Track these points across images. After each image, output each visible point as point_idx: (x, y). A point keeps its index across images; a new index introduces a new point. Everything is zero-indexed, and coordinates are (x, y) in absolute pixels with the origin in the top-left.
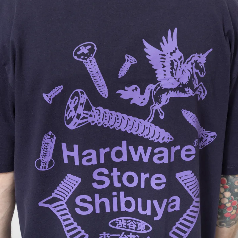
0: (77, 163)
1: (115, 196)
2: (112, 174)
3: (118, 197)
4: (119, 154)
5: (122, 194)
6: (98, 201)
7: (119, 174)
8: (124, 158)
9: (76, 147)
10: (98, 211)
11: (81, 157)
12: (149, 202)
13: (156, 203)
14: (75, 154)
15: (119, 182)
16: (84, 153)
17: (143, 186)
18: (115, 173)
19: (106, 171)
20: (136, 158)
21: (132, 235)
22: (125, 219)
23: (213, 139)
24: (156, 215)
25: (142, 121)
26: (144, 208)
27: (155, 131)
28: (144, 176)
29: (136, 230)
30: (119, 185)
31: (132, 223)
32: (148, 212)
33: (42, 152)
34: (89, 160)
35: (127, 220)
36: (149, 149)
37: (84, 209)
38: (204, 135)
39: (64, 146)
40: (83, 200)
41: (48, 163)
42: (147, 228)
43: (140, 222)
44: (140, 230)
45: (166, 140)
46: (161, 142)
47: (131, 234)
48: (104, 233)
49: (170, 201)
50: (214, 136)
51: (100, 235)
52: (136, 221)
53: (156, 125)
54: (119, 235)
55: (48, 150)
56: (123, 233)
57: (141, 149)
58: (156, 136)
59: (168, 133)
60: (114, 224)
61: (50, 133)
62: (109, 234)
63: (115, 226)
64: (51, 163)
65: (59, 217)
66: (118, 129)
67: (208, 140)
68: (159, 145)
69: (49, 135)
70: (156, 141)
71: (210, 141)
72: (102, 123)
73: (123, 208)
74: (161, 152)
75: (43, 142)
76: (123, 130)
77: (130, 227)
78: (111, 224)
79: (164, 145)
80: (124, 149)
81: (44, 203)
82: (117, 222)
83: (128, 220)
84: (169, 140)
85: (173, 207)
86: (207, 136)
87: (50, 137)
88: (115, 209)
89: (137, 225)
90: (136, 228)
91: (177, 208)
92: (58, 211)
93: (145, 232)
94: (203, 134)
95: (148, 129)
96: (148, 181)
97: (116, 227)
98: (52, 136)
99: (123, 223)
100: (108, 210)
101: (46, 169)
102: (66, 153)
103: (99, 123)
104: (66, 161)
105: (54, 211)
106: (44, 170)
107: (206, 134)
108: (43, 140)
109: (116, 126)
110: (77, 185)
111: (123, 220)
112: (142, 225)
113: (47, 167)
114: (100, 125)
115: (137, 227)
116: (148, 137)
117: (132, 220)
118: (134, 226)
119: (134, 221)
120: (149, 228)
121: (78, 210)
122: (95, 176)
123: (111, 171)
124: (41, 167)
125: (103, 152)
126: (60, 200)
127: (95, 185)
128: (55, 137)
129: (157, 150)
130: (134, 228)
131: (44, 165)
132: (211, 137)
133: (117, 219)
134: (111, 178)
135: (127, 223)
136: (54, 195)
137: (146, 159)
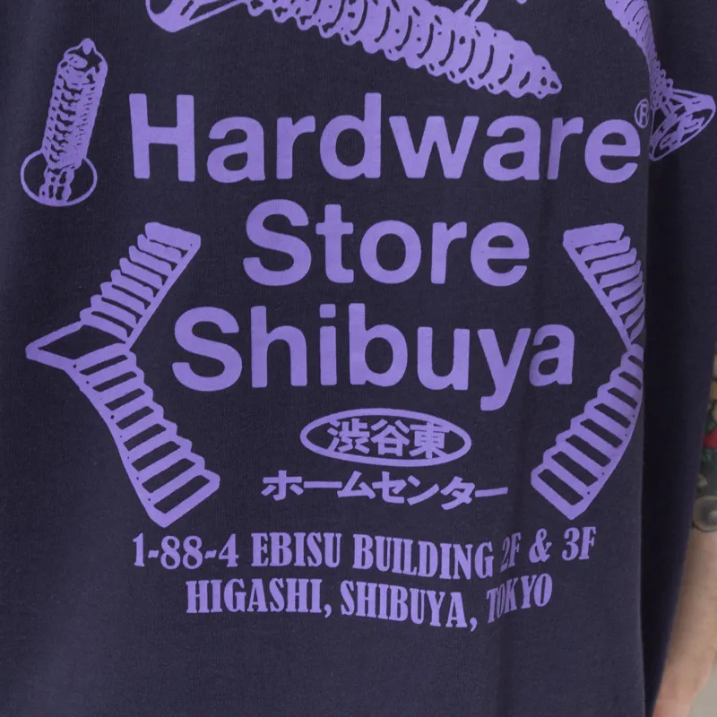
0: (187, 172)
1: (328, 322)
2: (320, 229)
3: (341, 323)
4: (351, 147)
5: (357, 311)
6: (261, 338)
7: (349, 228)
8: (371, 166)
9: (185, 105)
10: (260, 379)
11: (204, 147)
12: (461, 337)
13: (488, 337)
14: (182, 135)
15: (346, 265)
16: (219, 131)
17: (439, 274)
18: (334, 225)
19: (297, 215)
20: (415, 166)
21: (392, 478)
22: (362, 419)
23: (699, 126)
24: (490, 389)
25: (443, 12)
26: (443, 364)
27: (492, 49)
28: (443, 235)
29: (406, 456)
30: (347, 276)
31: (391, 429)
32: (459, 378)
33: (50, 123)
34: (236, 162)
35: (371, 420)
36: (470, 124)
37: (209, 367)
38: (670, 105)
39: (138, 104)
40: (206, 330)
41: (70, 177)
42: (452, 443)
43: (423, 423)
44: (422, 456)
45: (534, 87)
46: (517, 93)
47: (386, 475)
48: (282, 473)
49: (539, 341)
50: (706, 113)
51: (266, 480)
52: (407, 422)
53: (497, 26)
54: (338, 485)
55: (76, 119)
56: (356, 475)
57: (435, 127)
58: (498, 71)
59: (543, 61)
60: (322, 437)
61: (88, 45)
62: (299, 479)
63: (326, 446)
64: (82, 175)
65: (105, 413)
66: (353, 41)
67: (681, 128)
68: (506, 105)
69: (80, 53)
70: (497, 90)
71: (690, 131)
72: (291, 13)
73: (360, 373)
74: (514, 135)
75: (58, 82)
76: (370, 48)
77: (382, 450)
78: (311, 436)
79: (527, 106)
80: (370, 128)
81: (48, 348)
82: (332, 431)
83: (376, 419)
84: (547, 90)
85: (549, 367)
86: (681, 112)
87: (83, 63)
88: (329, 377)
89: (411, 436)
90: (407, 449)
91: (564, 375)
92: (101, 388)
93: (445, 458)
94: (664, 99)
95: (468, 45)
96: (459, 252)
97: (329, 452)
98: (93, 61)
99: (355, 433)
100: (299, 377)
101: (64, 203)
102: (144, 135)
103: (279, 11)
104: (142, 169)
105: (86, 385)
106: (53, 202)
107: (675, 103)
108: (60, 71)
109: (344, 27)
110: (183, 264)
111: (355, 422)
112: (432, 435)
113: (68, 192)
114: (282, 19)
115: (412, 446)
116: (465, 76)
117: (391, 420)
118: (401, 441)
119: (398, 423)
120: (461, 443)
121: (183, 373)
122: (256, 231)
123: (317, 216)
124: (44, 188)
125: (289, 131)
126: (111, 340)
127: (254, 269)
128: (104, 66)
129: (497, 128)
130: (399, 451)
131: (57, 184)
132: (696, 115)
133: (332, 419)
134: (317, 245)
135: (373, 433)
136: (87, 318)
137: (453, 167)
